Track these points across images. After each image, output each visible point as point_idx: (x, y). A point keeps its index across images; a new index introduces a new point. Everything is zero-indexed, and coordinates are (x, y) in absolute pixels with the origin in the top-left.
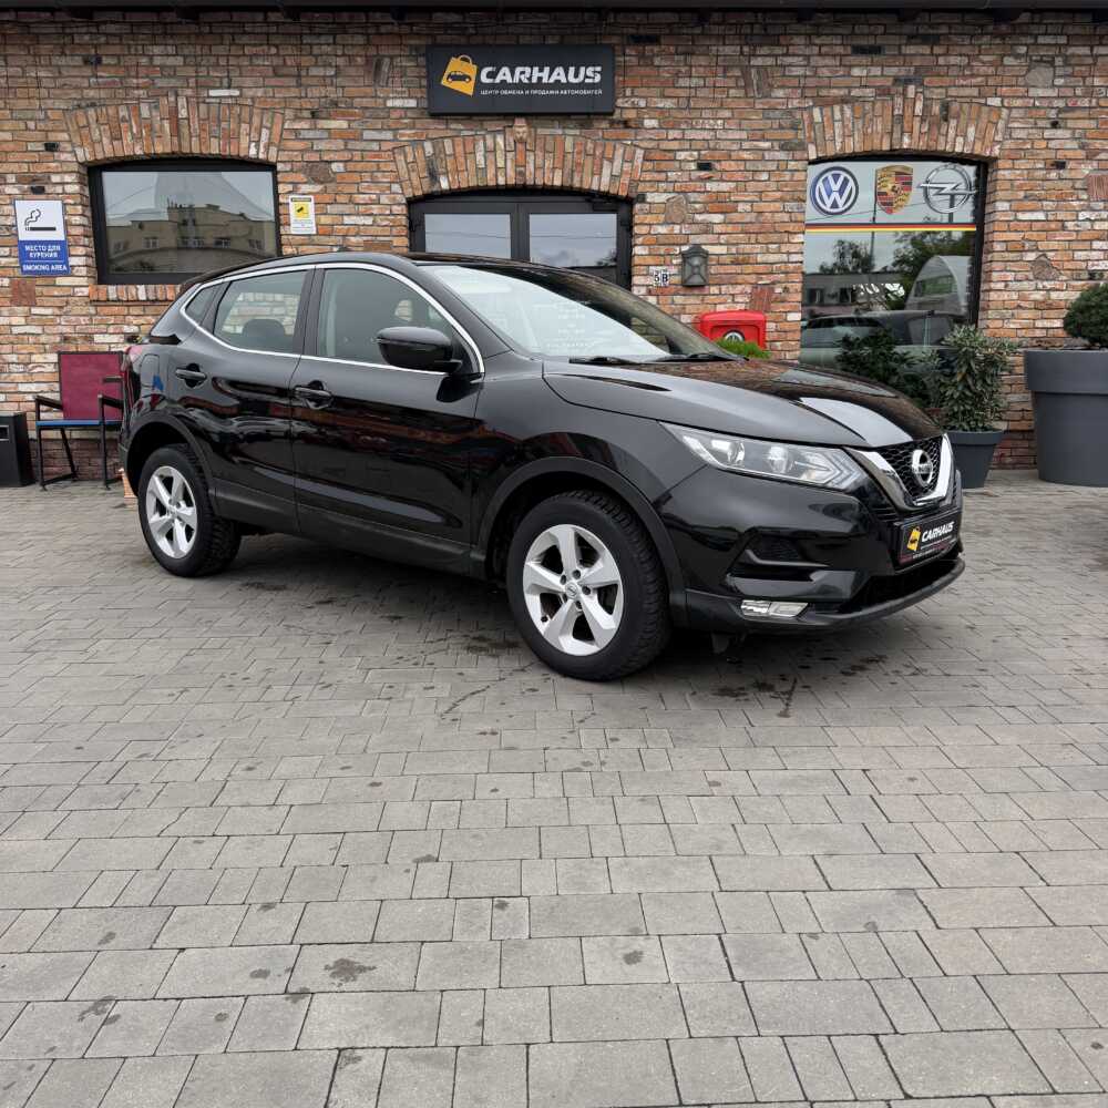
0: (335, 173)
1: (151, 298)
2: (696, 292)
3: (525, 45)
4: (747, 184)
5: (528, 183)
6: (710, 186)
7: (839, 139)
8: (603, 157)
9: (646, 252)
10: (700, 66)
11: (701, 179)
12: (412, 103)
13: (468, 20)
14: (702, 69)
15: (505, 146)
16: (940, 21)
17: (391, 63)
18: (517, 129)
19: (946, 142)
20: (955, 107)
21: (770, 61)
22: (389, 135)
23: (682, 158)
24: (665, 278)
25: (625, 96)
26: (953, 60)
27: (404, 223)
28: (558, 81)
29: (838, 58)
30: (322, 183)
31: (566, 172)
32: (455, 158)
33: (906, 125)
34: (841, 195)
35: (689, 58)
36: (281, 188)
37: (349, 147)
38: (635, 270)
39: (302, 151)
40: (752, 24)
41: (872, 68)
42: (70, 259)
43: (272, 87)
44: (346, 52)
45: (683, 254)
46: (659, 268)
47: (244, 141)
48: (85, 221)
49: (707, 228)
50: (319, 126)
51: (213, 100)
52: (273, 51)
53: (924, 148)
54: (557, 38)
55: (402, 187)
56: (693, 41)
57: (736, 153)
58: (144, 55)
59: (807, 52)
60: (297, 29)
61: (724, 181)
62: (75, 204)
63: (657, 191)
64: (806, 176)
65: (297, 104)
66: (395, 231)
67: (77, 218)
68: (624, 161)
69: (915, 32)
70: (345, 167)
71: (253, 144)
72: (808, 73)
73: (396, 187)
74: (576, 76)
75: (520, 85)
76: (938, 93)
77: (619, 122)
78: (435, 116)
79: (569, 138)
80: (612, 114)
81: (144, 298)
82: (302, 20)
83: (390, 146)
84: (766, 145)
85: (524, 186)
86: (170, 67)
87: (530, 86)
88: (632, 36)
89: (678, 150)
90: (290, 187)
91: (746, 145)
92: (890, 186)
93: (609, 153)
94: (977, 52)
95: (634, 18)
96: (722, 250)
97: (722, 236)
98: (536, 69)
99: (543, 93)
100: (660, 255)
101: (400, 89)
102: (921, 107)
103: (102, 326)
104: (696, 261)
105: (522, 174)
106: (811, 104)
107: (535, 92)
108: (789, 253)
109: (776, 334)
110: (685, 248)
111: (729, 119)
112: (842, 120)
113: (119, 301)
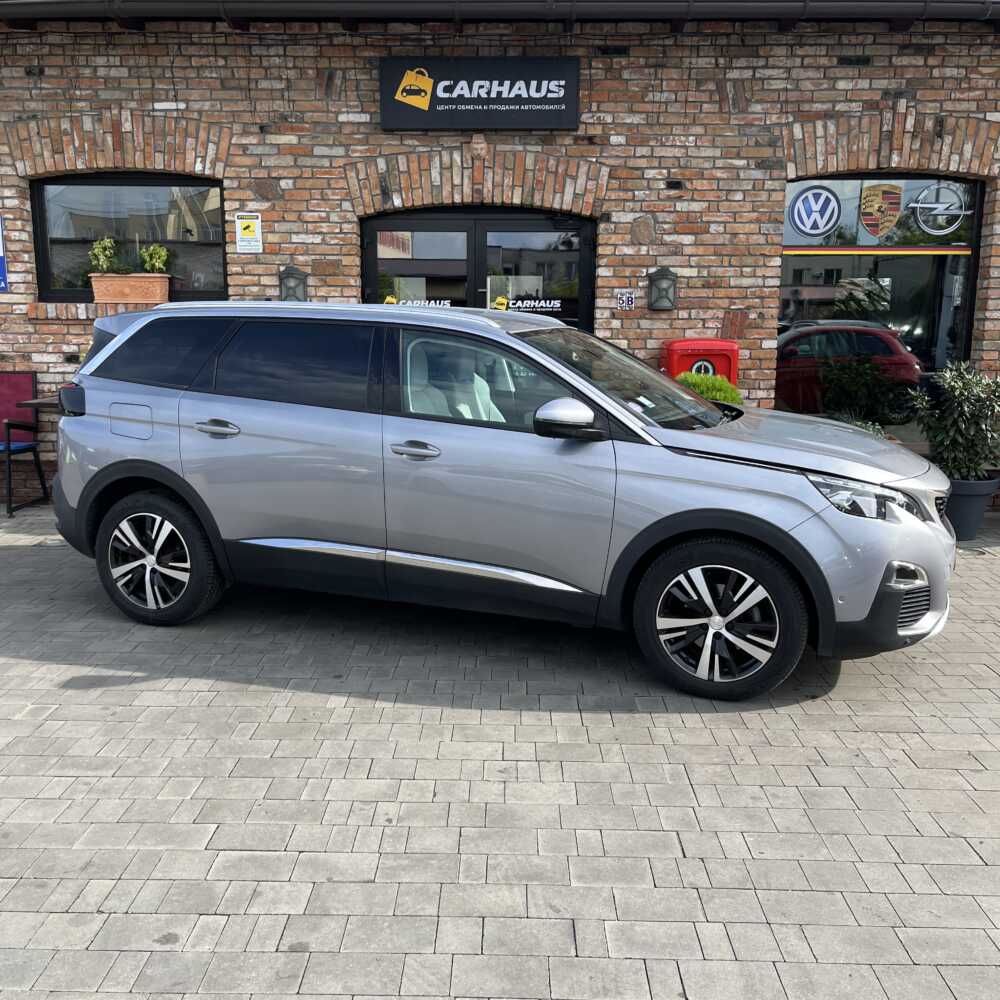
0: (283, 190)
1: (91, 317)
2: (664, 316)
3: (483, 58)
4: (720, 204)
5: (485, 201)
6: (680, 206)
7: (820, 158)
8: (566, 174)
9: (611, 274)
10: (672, 79)
11: (669, 198)
12: (365, 118)
13: (427, 32)
14: (673, 83)
15: (462, 162)
16: (937, 30)
17: (344, 78)
18: (476, 146)
19: (940, 160)
20: (951, 122)
21: (748, 74)
22: (340, 151)
23: (650, 176)
24: (630, 300)
25: (590, 111)
26: (949, 72)
27: (354, 241)
28: (518, 96)
29: (822, 70)
30: (268, 200)
31: (526, 190)
32: (409, 174)
33: (896, 144)
34: (822, 218)
35: (660, 71)
36: (228, 205)
37: (299, 163)
38: (598, 292)
39: (250, 168)
40: (728, 35)
41: (860, 81)
42: (8, 275)
43: (220, 100)
44: (299, 64)
45: (649, 276)
46: (624, 290)
47: (190, 156)
48: (25, 236)
49: (677, 250)
50: (268, 142)
51: (158, 114)
52: (221, 62)
53: (915, 167)
54: (521, 49)
55: (353, 206)
56: (664, 52)
57: (709, 171)
58: (87, 66)
59: (789, 63)
60: (245, 40)
61: (697, 201)
62: (15, 219)
63: (624, 211)
64: (784, 196)
65: (247, 118)
66: (345, 250)
67: (17, 234)
68: (588, 179)
69: (908, 42)
70: (294, 183)
71: (199, 160)
72: (789, 87)
73: (347, 205)
74: (538, 90)
75: (479, 100)
76: (931, 108)
77: (583, 138)
78: (388, 130)
79: (530, 153)
80: (576, 130)
81: (83, 316)
82: (252, 31)
83: (341, 162)
84: (742, 163)
85: (482, 203)
86: (114, 78)
87: (489, 101)
88: (599, 48)
89: (647, 168)
90: (237, 205)
91: (719, 163)
92: (876, 206)
93: (572, 171)
94: (975, 64)
95: (602, 29)
96: (693, 272)
97: (692, 258)
98: (496, 83)
99: (503, 108)
100: (626, 277)
101: (351, 104)
102: (913, 122)
103: (42, 346)
104: (665, 284)
105: (480, 192)
106: (791, 119)
107: (495, 107)
108: (764, 277)
109: (749, 362)
110: (652, 270)
111: (701, 135)
112: (825, 137)
113: (59, 319)
